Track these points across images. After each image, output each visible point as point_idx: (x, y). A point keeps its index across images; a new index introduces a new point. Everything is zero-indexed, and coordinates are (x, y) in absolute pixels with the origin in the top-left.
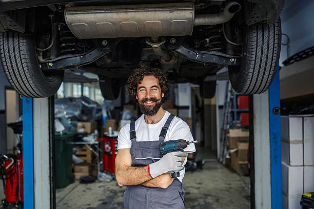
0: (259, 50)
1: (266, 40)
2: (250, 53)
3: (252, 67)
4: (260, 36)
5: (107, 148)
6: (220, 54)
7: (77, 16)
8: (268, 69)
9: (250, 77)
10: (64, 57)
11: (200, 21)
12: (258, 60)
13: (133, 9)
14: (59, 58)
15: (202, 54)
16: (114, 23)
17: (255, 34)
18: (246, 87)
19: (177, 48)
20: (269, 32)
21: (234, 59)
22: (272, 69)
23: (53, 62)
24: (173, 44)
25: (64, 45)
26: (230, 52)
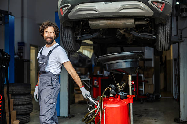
0: (162, 33)
1: (165, 29)
2: (159, 34)
3: (160, 40)
4: (162, 28)
5: (96, 83)
6: (148, 34)
7: (93, 22)
8: (166, 40)
9: (160, 44)
10: (84, 35)
11: (137, 23)
12: (162, 37)
13: (112, 20)
14: (82, 36)
15: (141, 34)
16: (106, 25)
17: (160, 27)
18: (159, 48)
19: (131, 32)
20: (163, 28)
21: (155, 36)
22: (168, 40)
23: (80, 37)
24: (129, 30)
25: (84, 30)
26: (154, 33)
